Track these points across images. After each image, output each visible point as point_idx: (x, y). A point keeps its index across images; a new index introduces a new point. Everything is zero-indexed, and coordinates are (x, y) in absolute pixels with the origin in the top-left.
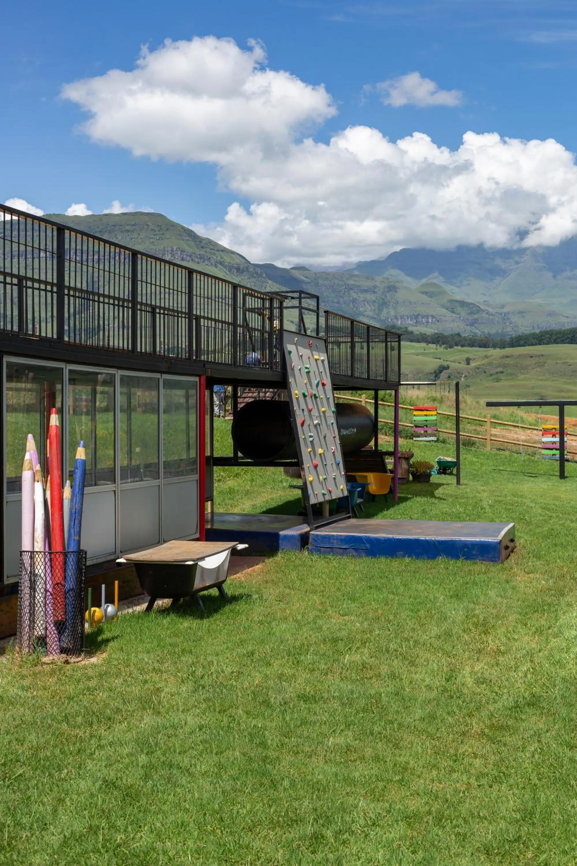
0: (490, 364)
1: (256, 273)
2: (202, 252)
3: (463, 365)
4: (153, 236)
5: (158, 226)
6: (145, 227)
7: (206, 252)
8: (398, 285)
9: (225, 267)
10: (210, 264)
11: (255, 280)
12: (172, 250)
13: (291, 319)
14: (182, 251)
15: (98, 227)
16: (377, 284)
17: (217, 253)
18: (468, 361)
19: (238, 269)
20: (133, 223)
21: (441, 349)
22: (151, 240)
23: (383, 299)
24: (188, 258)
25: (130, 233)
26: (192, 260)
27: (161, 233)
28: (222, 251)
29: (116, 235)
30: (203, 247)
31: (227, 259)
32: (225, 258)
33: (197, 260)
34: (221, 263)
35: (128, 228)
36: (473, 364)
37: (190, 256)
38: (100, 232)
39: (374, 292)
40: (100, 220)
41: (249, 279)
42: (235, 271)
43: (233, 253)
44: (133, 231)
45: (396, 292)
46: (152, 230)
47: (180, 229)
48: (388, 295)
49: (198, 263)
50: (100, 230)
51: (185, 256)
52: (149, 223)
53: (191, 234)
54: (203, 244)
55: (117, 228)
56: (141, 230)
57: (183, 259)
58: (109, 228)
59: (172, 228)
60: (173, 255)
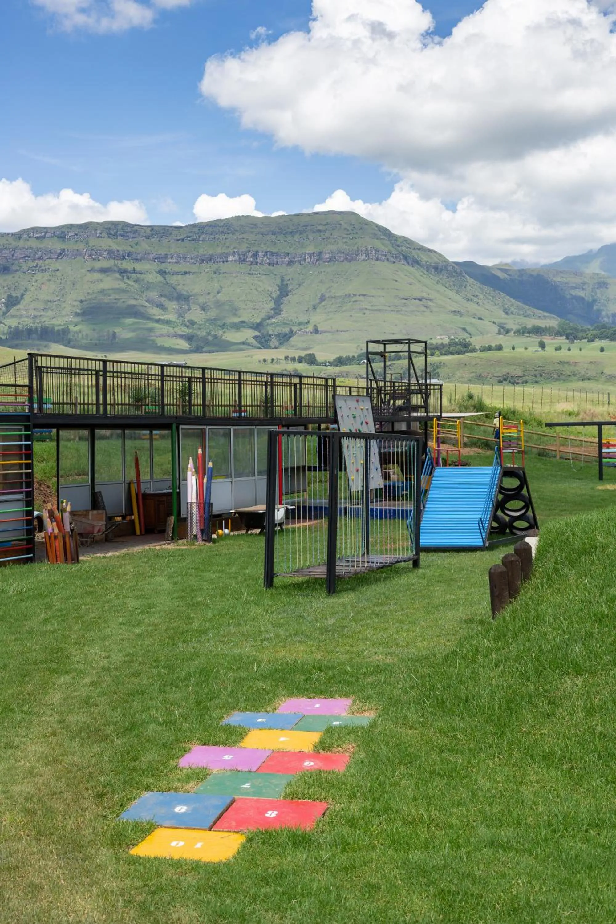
1: (455, 271)
2: (398, 251)
4: (346, 236)
5: (351, 224)
6: (338, 226)
7: (402, 251)
8: (609, 281)
9: (423, 266)
10: (406, 263)
11: (453, 279)
12: (367, 250)
13: (493, 320)
14: (377, 251)
15: (288, 228)
16: (585, 280)
17: (414, 251)
19: (436, 268)
20: (325, 223)
22: (345, 240)
23: (592, 296)
24: (384, 258)
25: (322, 234)
26: (388, 260)
27: (355, 231)
28: (419, 249)
29: (307, 235)
30: (399, 246)
31: (424, 258)
32: (422, 256)
33: (392, 259)
34: (418, 262)
35: (320, 228)
37: (385, 256)
38: (291, 233)
39: (583, 289)
40: (291, 220)
41: (448, 277)
42: (433, 270)
43: (430, 251)
44: (325, 231)
45: (607, 288)
46: (346, 229)
47: (374, 227)
48: (598, 291)
49: (394, 262)
50: (290, 230)
51: (380, 256)
52: (341, 222)
53: (386, 233)
54: (398, 243)
55: (308, 228)
56: (333, 229)
57: (377, 259)
58: (300, 229)
59: (366, 227)
60: (367, 255)
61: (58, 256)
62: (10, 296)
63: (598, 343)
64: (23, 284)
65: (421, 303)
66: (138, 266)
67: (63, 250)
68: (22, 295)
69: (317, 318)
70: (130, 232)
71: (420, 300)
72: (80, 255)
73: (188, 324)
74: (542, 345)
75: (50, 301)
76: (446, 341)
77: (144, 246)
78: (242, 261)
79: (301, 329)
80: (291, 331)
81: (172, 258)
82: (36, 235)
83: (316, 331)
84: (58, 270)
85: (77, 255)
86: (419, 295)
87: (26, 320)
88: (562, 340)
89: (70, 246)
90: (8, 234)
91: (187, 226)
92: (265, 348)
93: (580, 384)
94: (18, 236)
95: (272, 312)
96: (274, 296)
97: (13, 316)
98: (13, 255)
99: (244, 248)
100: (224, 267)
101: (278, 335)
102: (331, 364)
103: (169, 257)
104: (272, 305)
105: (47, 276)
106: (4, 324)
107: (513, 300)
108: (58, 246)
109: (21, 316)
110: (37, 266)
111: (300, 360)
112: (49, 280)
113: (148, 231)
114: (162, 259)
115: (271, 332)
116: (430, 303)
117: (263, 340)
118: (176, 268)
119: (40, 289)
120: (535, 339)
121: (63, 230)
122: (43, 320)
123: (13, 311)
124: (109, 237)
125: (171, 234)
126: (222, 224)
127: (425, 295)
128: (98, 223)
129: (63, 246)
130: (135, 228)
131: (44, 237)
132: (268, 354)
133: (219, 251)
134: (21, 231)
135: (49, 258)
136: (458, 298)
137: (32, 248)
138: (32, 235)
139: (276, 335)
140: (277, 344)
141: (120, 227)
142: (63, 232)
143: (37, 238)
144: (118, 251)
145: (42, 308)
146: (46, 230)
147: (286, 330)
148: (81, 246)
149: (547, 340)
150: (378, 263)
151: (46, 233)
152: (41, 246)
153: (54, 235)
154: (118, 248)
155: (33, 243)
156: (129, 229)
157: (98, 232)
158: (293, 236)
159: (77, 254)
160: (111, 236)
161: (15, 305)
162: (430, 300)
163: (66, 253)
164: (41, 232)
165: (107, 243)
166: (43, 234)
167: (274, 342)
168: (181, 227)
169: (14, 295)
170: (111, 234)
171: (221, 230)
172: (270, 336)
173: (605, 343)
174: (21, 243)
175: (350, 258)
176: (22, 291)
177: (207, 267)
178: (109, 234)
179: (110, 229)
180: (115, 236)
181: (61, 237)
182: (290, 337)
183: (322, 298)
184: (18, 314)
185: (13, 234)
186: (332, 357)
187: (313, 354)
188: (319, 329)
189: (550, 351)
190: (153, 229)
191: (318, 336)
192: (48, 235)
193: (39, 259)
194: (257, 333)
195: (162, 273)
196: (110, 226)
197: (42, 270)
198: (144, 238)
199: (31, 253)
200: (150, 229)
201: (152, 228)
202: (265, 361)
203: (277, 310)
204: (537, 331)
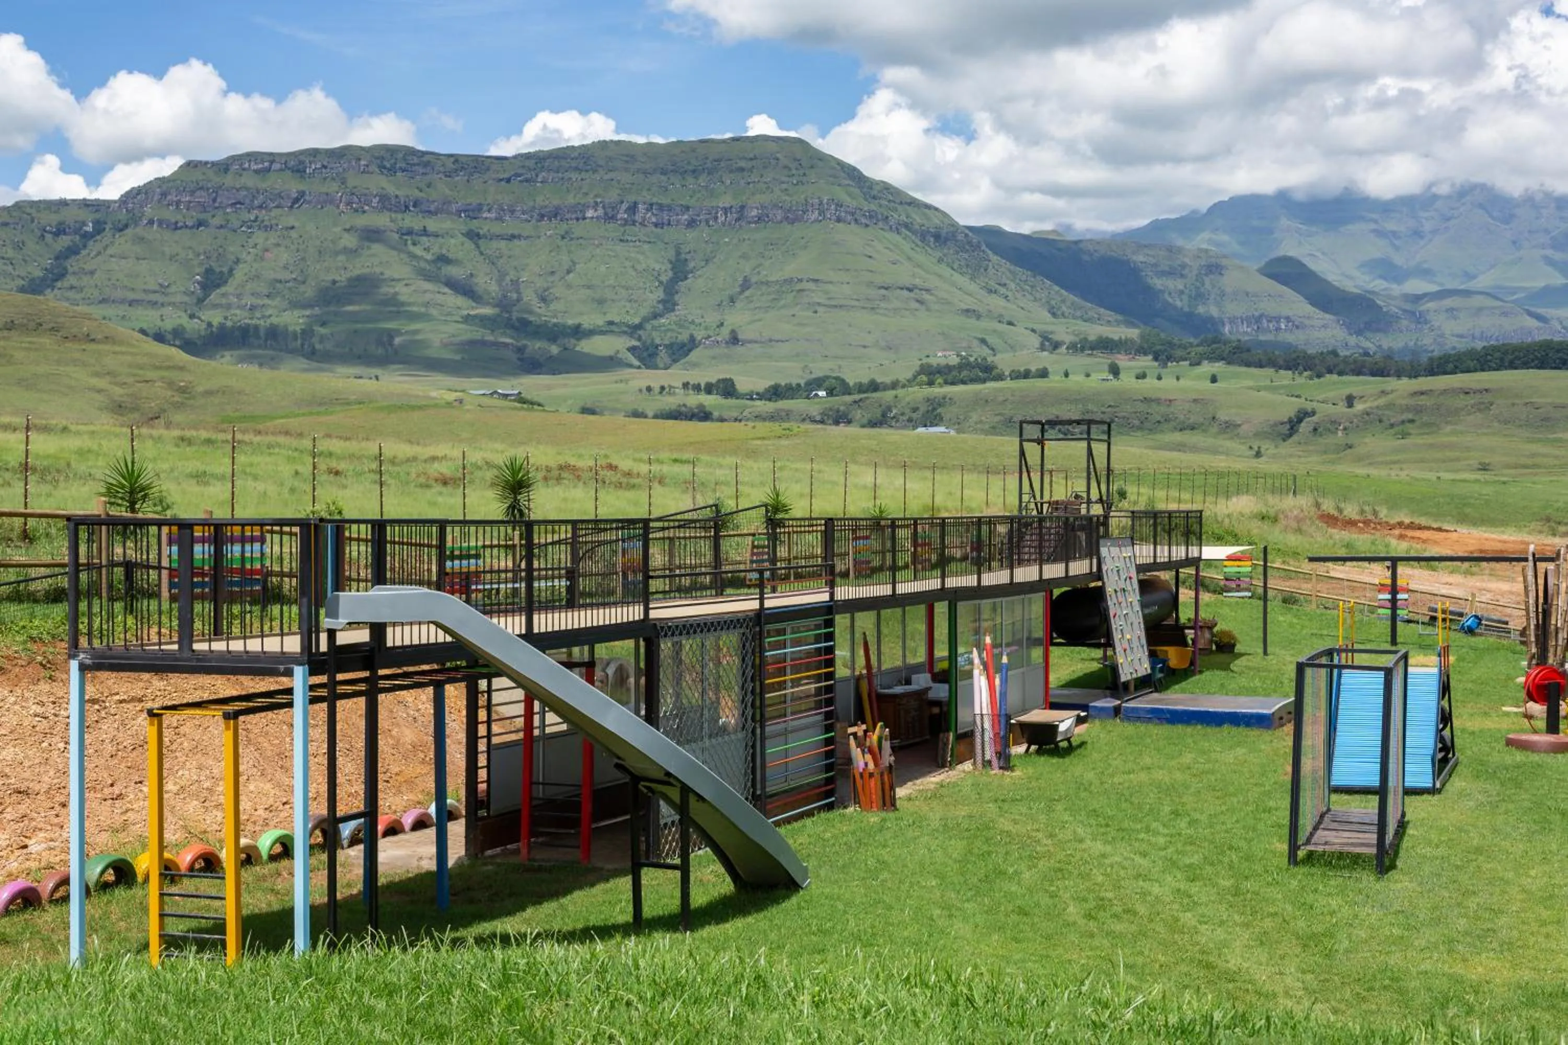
0: (1390, 406)
1: (970, 243)
2: (873, 207)
3: (1342, 408)
4: (786, 179)
5: (795, 160)
6: (773, 162)
7: (880, 206)
8: (1224, 262)
9: (914, 232)
10: (887, 228)
11: (966, 256)
12: (821, 203)
13: (1031, 326)
14: (839, 205)
15: (689, 163)
16: (1187, 260)
17: (900, 208)
18: (1350, 401)
19: (937, 237)
20: (751, 156)
21: (1302, 380)
22: (784, 186)
23: (1197, 288)
24: (849, 218)
25: (745, 173)
26: (856, 221)
27: (801, 172)
28: (910, 204)
29: (721, 177)
30: (874, 198)
31: (918, 219)
32: (914, 216)
33: (864, 221)
34: (906, 226)
35: (742, 164)
36: (1359, 407)
37: (853, 214)
38: (694, 171)
39: (1182, 276)
40: (694, 151)
41: (957, 253)
42: (932, 239)
43: (928, 207)
44: (751, 170)
45: (1221, 274)
46: (786, 167)
47: (833, 164)
48: (1207, 281)
49: (867, 226)
50: (691, 168)
51: (843, 214)
52: (778, 155)
53: (853, 174)
54: (874, 192)
55: (723, 164)
56: (765, 167)
57: (839, 220)
58: (709, 165)
59: (820, 164)
60: (822, 212)
61: (294, 203)
62: (209, 272)
63: (1207, 368)
64: (231, 249)
65: (912, 295)
66: (432, 224)
67: (302, 194)
68: (231, 270)
69: (736, 318)
70: (418, 165)
71: (910, 290)
72: (331, 202)
73: (517, 324)
74: (1115, 371)
75: (280, 282)
76: (954, 360)
77: (442, 189)
78: (610, 218)
79: (709, 337)
80: (692, 339)
81: (489, 211)
82: (254, 167)
83: (734, 340)
84: (293, 228)
85: (325, 202)
86: (907, 281)
87: (238, 312)
88: (1146, 362)
89: (313, 187)
90: (206, 163)
91: (515, 157)
92: (648, 367)
93: (1178, 437)
94: (223, 167)
95: (661, 306)
96: (664, 278)
97: (215, 306)
98: (214, 200)
99: (613, 196)
100: (579, 229)
101: (669, 347)
102: (761, 396)
103: (485, 208)
104: (660, 294)
105: (273, 238)
106: (199, 318)
107: (1063, 291)
108: (294, 186)
109: (229, 306)
110: (255, 221)
111: (709, 389)
112: (278, 245)
113: (450, 165)
114: (473, 212)
115: (658, 341)
116: (926, 296)
117: (645, 354)
118: (497, 229)
119: (262, 259)
120: (1102, 360)
121: (302, 158)
122: (267, 314)
123: (214, 297)
124: (382, 173)
125: (488, 169)
126: (576, 154)
127: (917, 281)
128: (362, 148)
129: (301, 187)
130: (426, 158)
131: (268, 170)
132: (655, 378)
133: (571, 200)
134: (228, 158)
135: (277, 207)
136: (973, 287)
137: (247, 189)
138: (247, 165)
139: (666, 346)
140: (668, 360)
141: (400, 155)
142: (302, 162)
143: (257, 172)
144: (397, 196)
145: (266, 292)
146: (272, 157)
147: (684, 337)
148: (332, 187)
149: (1122, 361)
150: (841, 225)
151: (272, 162)
152: (263, 185)
153: (286, 167)
154: (397, 193)
155: (249, 181)
156: (416, 160)
157: (363, 163)
158: (696, 178)
159: (327, 200)
160: (385, 172)
161: (218, 286)
162: (927, 290)
163: (307, 198)
164: (262, 162)
165: (379, 183)
166: (266, 164)
167: (663, 355)
168: (505, 158)
169: (218, 270)
170: (385, 167)
171: (574, 164)
172: (657, 347)
173: (1218, 367)
174: (229, 180)
175: (793, 217)
176: (230, 263)
177: (549, 229)
178: (382, 167)
179: (383, 158)
180: (392, 171)
181: (298, 171)
182: (690, 350)
183: (746, 285)
184: (224, 301)
185: (214, 164)
186: (762, 385)
187: (731, 380)
188: (740, 337)
189: (1127, 381)
190: (456, 161)
191: (739, 349)
192: (276, 166)
193: (260, 207)
194: (635, 343)
195: (473, 236)
196: (382, 153)
197: (266, 227)
198: (440, 175)
199: (246, 196)
200: (452, 159)
201: (455, 158)
202: (649, 389)
203: (669, 304)
204: (1106, 345)
